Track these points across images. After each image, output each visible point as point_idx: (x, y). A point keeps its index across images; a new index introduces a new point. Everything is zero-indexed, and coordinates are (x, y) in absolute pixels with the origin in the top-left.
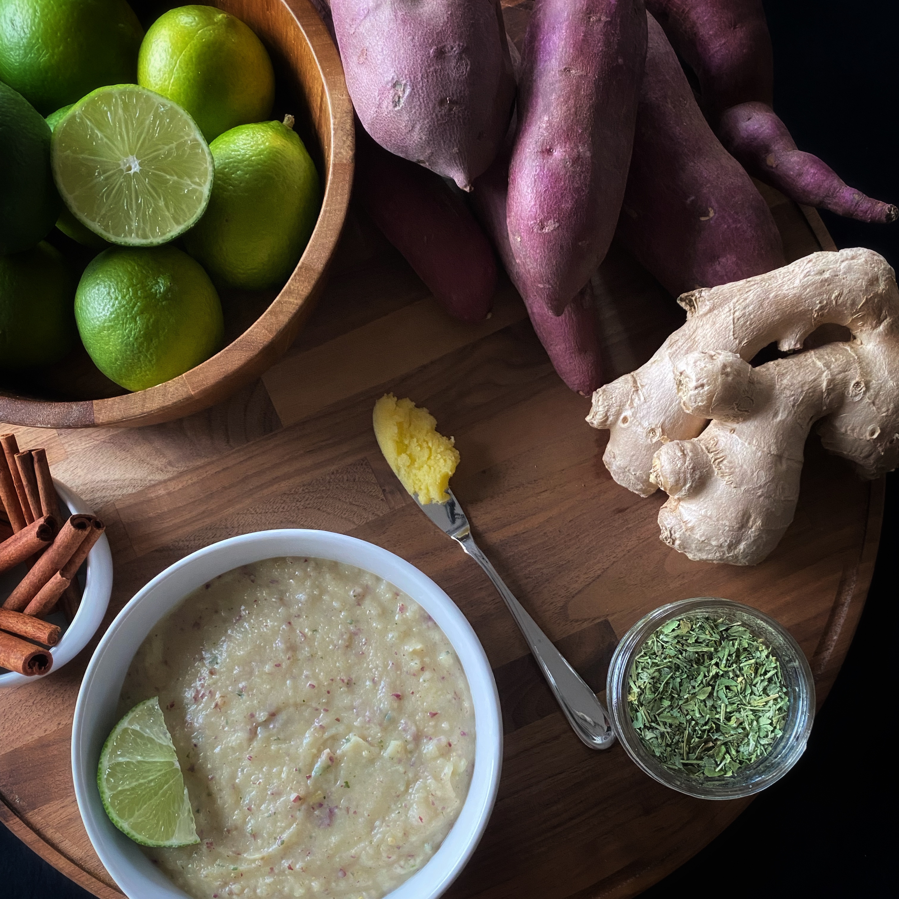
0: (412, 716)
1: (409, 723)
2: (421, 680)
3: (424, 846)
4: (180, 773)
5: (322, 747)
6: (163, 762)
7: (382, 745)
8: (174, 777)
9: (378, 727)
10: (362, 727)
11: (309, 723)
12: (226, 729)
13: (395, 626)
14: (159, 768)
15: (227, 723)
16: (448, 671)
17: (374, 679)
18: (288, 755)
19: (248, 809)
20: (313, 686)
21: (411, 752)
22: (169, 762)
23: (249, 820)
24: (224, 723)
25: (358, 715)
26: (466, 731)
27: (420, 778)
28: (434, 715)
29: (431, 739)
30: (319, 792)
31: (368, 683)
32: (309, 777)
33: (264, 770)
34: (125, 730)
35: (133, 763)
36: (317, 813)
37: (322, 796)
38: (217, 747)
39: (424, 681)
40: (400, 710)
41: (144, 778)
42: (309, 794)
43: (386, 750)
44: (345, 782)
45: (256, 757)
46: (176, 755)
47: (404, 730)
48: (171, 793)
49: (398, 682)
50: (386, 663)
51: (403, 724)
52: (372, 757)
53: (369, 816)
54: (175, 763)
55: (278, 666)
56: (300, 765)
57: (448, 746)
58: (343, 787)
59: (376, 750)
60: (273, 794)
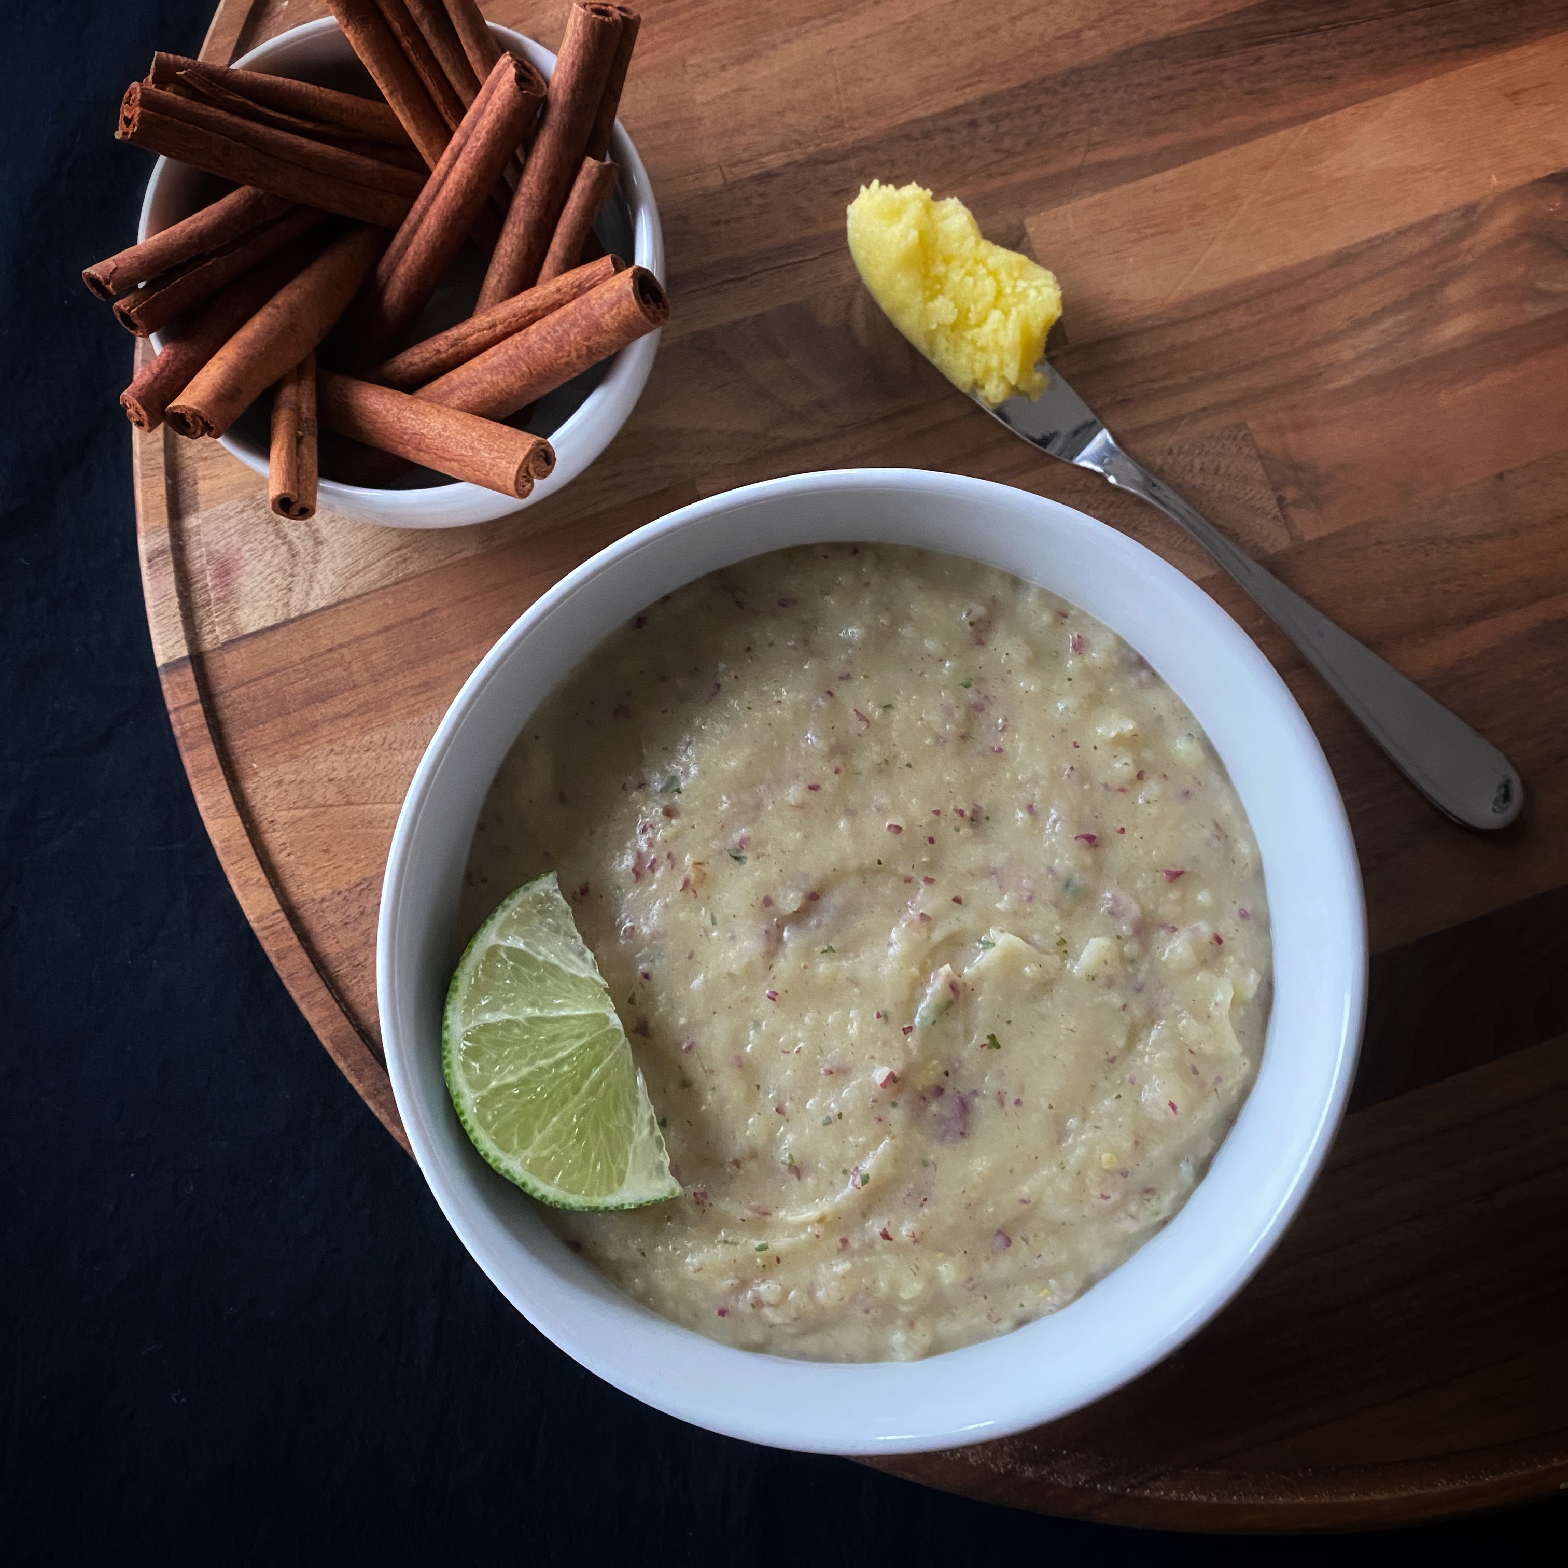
0: (1126, 881)
1: (1123, 899)
2: (1140, 801)
3: (1177, 1169)
4: (624, 1039)
5: (929, 961)
6: (585, 1017)
7: (1065, 948)
8: (611, 1049)
9: (1054, 910)
10: (1015, 913)
11: (895, 910)
12: (715, 934)
13: (1067, 684)
14: (576, 1032)
15: (714, 922)
16: (1194, 778)
17: (1031, 806)
18: (857, 984)
19: (777, 1110)
20: (898, 829)
21: (1132, 961)
22: (596, 1015)
23: (784, 1135)
24: (708, 922)
25: (1003, 888)
26: (1248, 908)
27: (1160, 1017)
28: (1175, 876)
29: (1174, 929)
30: (935, 1062)
31: (1019, 814)
32: (907, 1031)
33: (807, 1020)
34: (493, 952)
35: (517, 1024)
36: (933, 1108)
37: (941, 1070)
38: (696, 977)
39: (1148, 802)
40: (1099, 867)
41: (546, 1056)
42: (911, 1068)
43: (1077, 960)
44: (988, 1037)
45: (786, 992)
46: (609, 998)
47: (1112, 913)
48: (608, 1086)
49: (1087, 810)
50: (1055, 768)
51: (1111, 900)
52: (1047, 977)
53: (1051, 1107)
54: (611, 1017)
55: (814, 788)
56: (887, 1004)
57: (1214, 942)
58: (985, 1048)
59: (1053, 961)
60: (831, 1073)
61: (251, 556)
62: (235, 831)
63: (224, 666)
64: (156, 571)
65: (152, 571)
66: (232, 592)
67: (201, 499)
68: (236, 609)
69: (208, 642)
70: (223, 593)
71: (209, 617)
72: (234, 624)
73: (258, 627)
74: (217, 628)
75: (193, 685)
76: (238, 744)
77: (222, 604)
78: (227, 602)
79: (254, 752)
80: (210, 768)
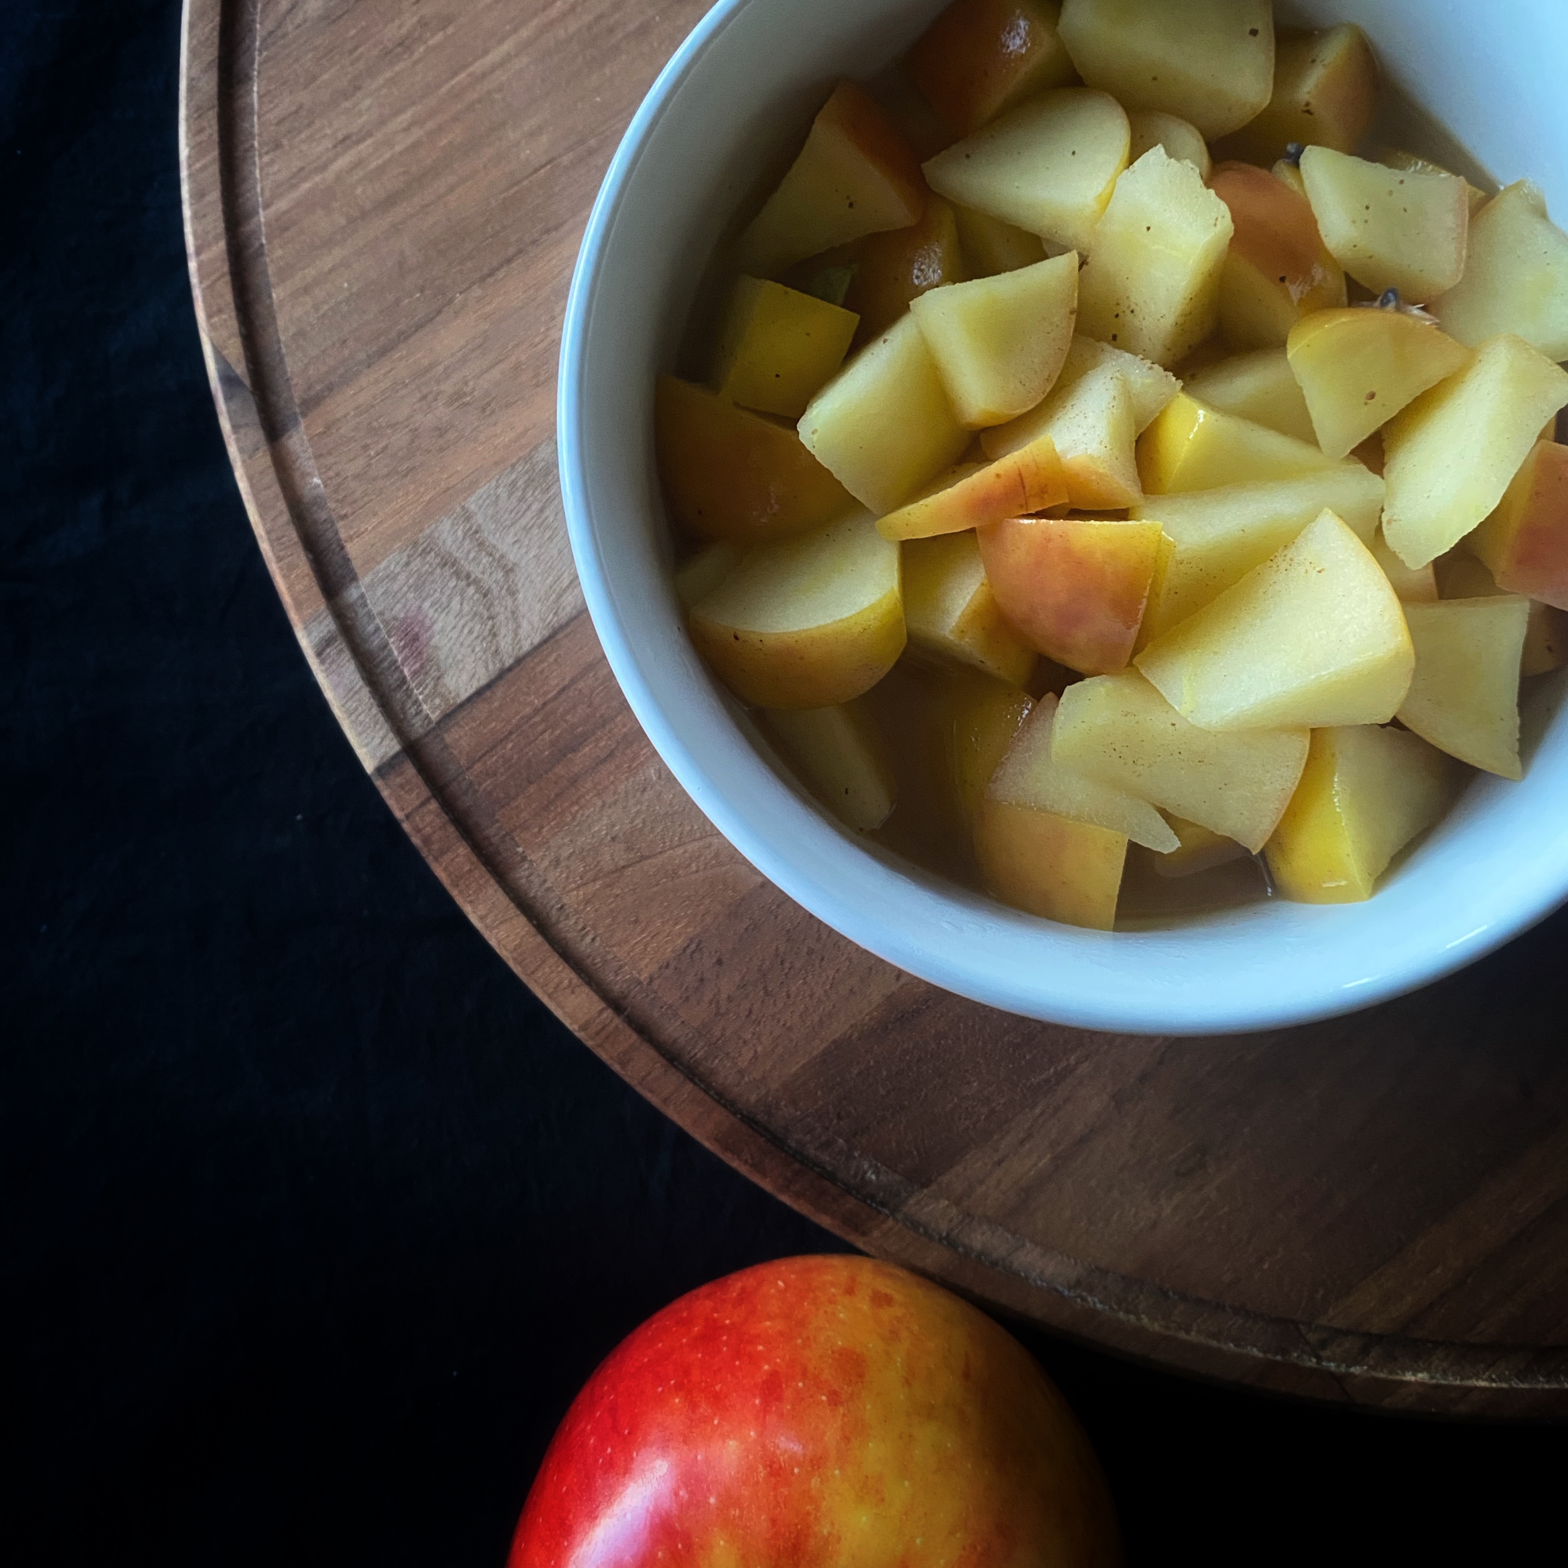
61: (436, 610)
62: (523, 933)
63: (446, 747)
64: (331, 663)
65: (327, 665)
66: (429, 660)
67: (356, 564)
68: (439, 678)
69: (417, 727)
70: (418, 665)
71: (409, 696)
72: (442, 696)
73: (471, 691)
74: (425, 707)
75: (418, 780)
76: (492, 832)
77: (422, 677)
78: (426, 673)
79: (515, 834)
80: (470, 871)
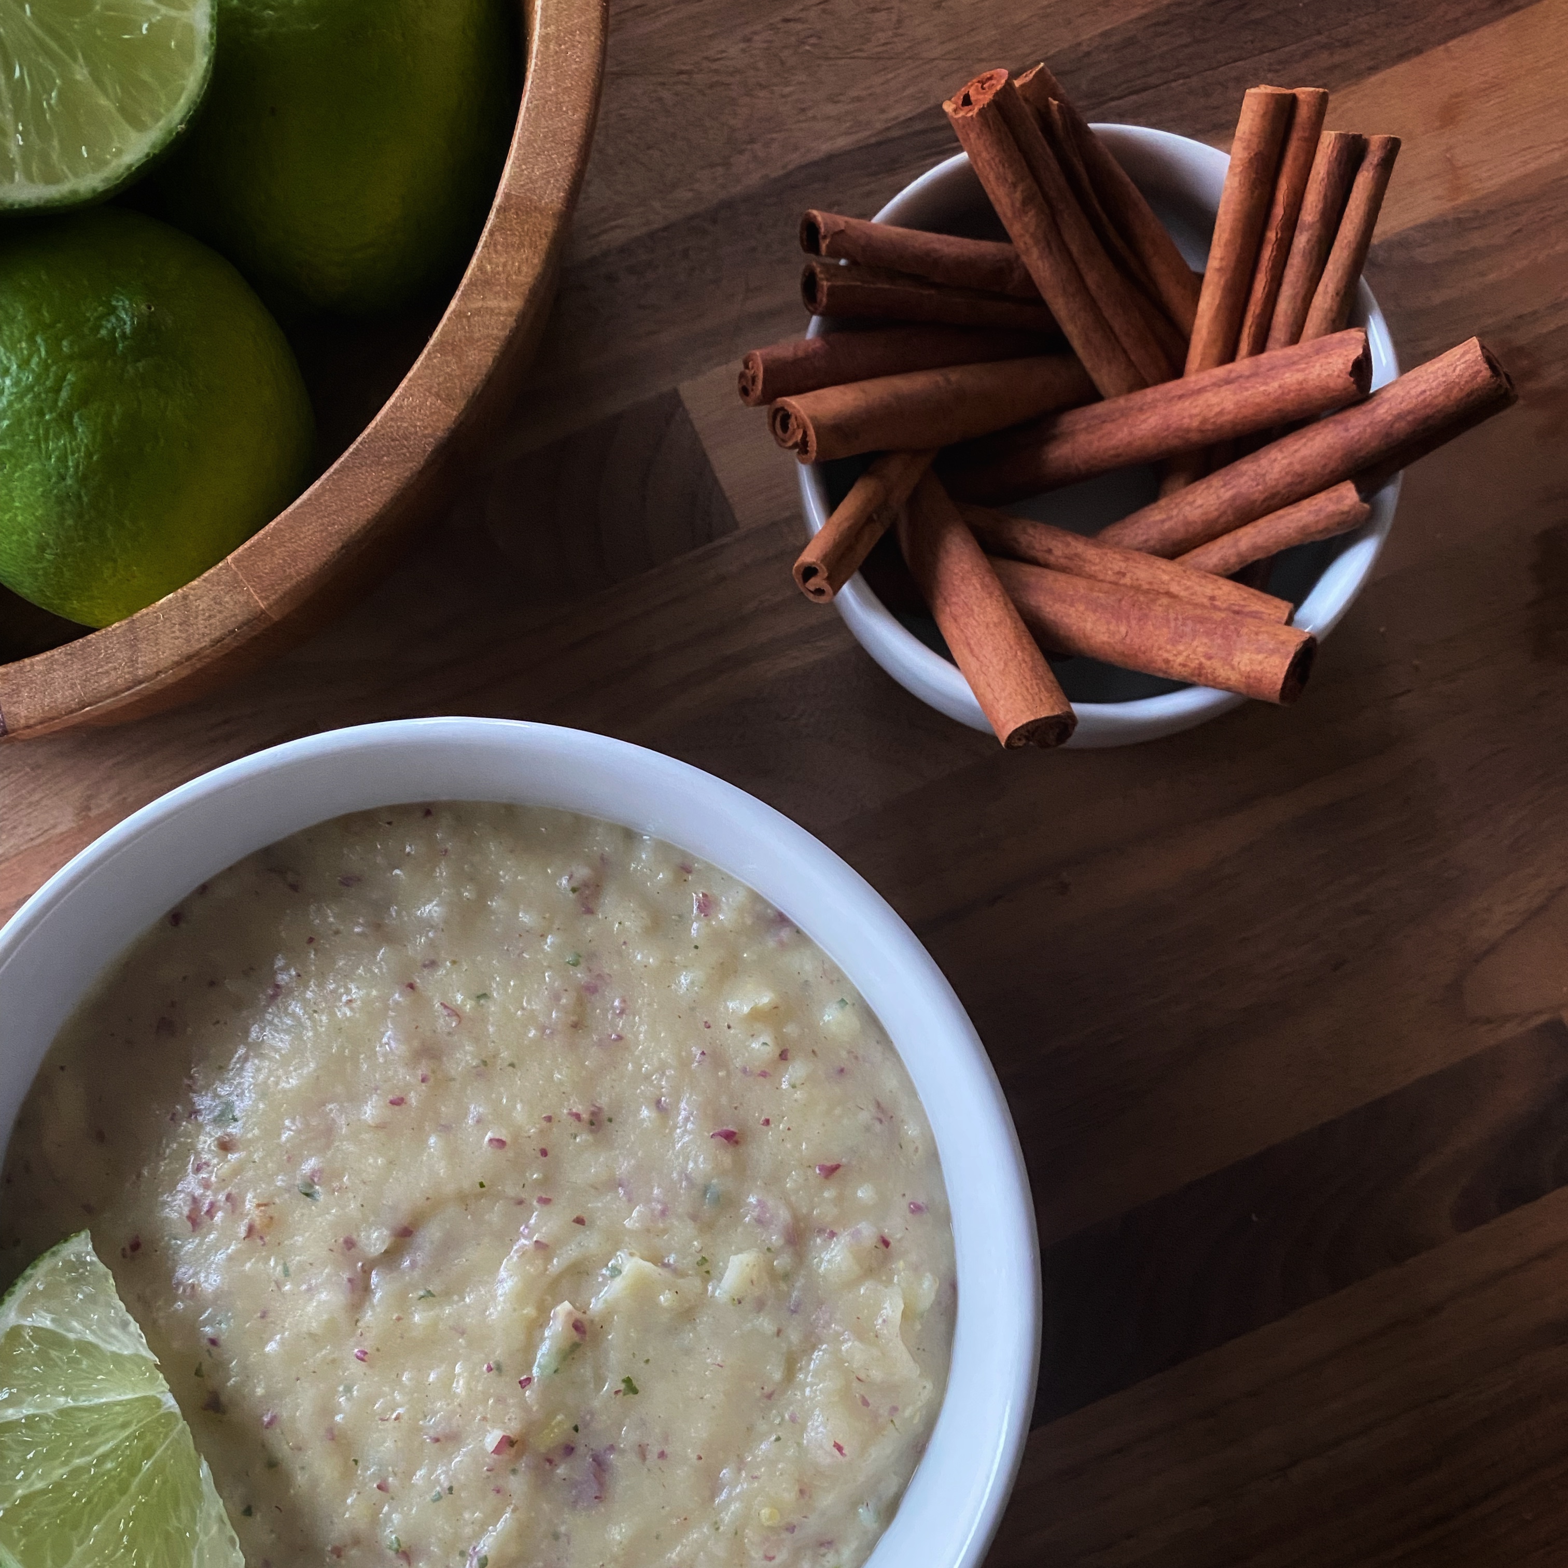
0: (774, 1180)
1: (770, 1203)
2: (784, 1086)
3: (856, 1514)
4: (182, 1424)
5: (549, 1298)
6: (129, 1402)
7: (707, 1269)
8: (166, 1436)
9: (689, 1221)
10: (648, 1231)
11: (505, 1239)
12: (287, 1288)
13: (692, 953)
14: (121, 1420)
15: (286, 1271)
16: (850, 1052)
17: (659, 1102)
18: (463, 1333)
19: (379, 1487)
20: (499, 1143)
21: (786, 1277)
22: (145, 1398)
23: (388, 1516)
24: (277, 1273)
25: (631, 1201)
26: (921, 1200)
27: (821, 1341)
28: (830, 1171)
29: (833, 1234)
30: (559, 1417)
31: (645, 1113)
32: (526, 1382)
33: (404, 1380)
35: (47, 1419)
36: (561, 1471)
37: (568, 1426)
38: (270, 1339)
39: (794, 1087)
40: (741, 1171)
41: (83, 1453)
42: (532, 1427)
43: (720, 1281)
44: (624, 1381)
45: (378, 1350)
46: (161, 1376)
47: (759, 1221)
48: (164, 1482)
49: (724, 1100)
50: (684, 1054)
51: (756, 1207)
52: (687, 1305)
53: (700, 1458)
54: (164, 1399)
55: (398, 1102)
56: (499, 1354)
57: (881, 1246)
58: (621, 1394)
59: (692, 1284)
60: (437, 1440)
